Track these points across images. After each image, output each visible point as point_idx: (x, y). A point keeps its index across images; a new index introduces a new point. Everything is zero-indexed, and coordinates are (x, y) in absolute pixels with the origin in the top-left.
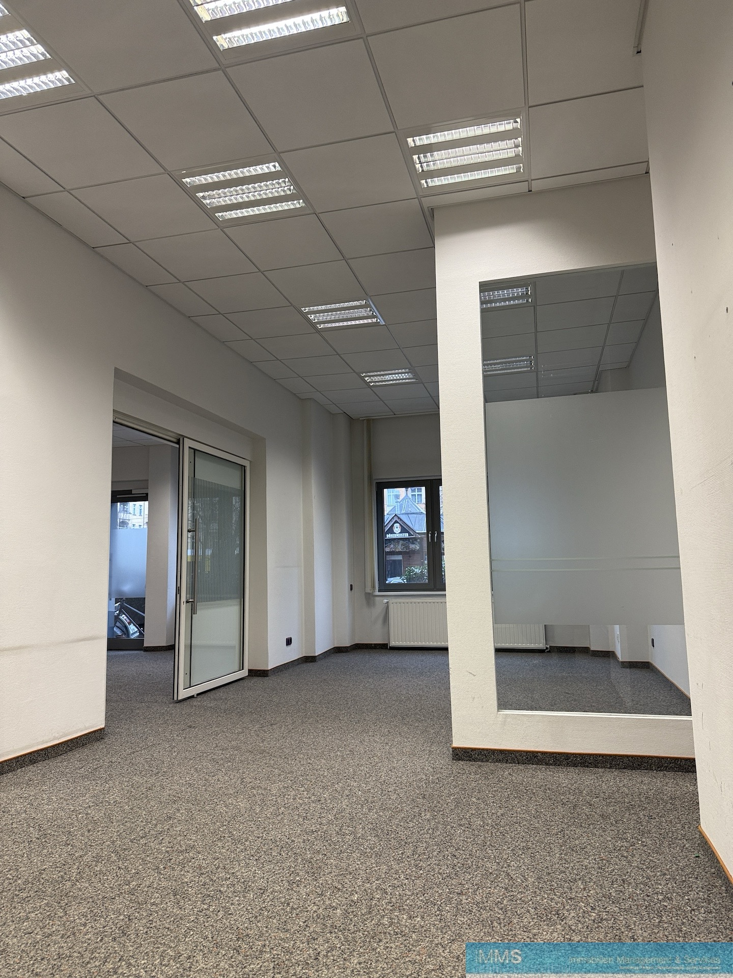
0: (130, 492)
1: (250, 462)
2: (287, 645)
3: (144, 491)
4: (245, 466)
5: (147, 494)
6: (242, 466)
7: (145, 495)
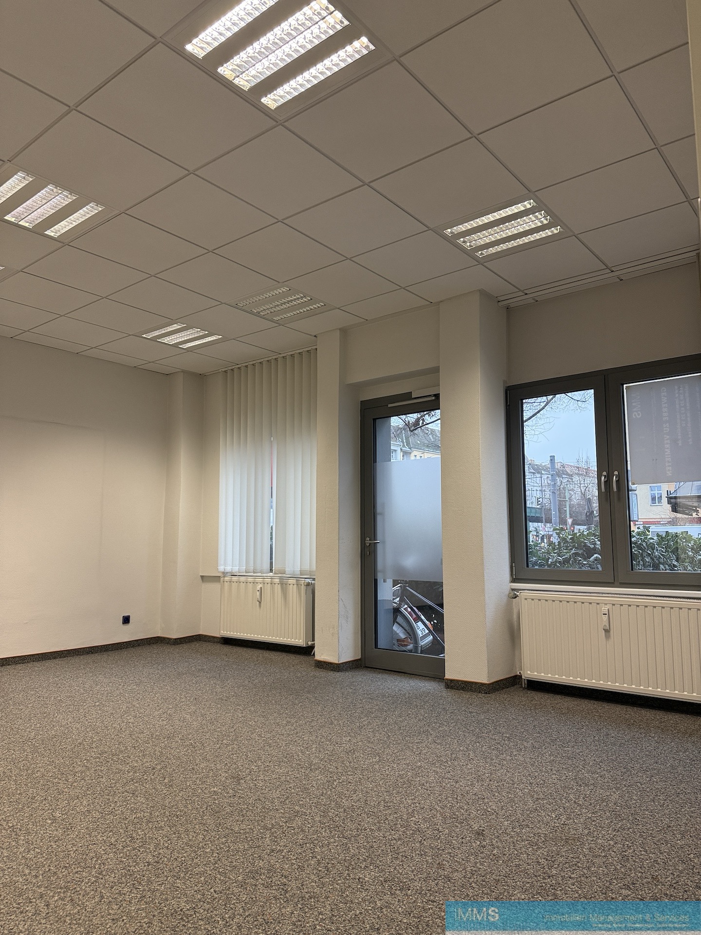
0: (408, 396)
3: (434, 392)
5: (437, 396)
7: (434, 398)
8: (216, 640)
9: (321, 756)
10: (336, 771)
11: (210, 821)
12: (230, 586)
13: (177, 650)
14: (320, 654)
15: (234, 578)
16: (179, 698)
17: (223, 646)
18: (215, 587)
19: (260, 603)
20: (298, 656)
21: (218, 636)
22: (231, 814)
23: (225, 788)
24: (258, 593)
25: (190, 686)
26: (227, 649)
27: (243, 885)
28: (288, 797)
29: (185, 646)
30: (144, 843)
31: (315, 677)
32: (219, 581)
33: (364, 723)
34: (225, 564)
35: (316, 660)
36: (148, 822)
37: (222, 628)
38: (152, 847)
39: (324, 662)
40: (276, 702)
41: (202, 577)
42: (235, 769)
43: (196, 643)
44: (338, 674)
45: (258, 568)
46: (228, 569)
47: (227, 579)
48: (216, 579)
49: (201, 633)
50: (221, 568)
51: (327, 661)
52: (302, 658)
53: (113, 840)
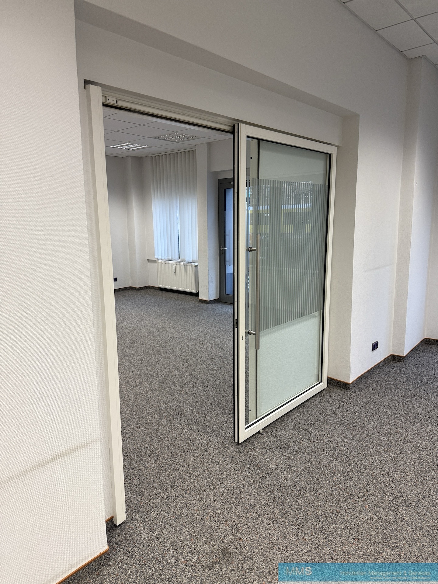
1: (338, 147)
2: (372, 350)
4: (330, 154)
6: (327, 154)
8: (156, 288)
9: (195, 336)
10: (199, 340)
11: (157, 354)
12: (161, 265)
13: (140, 293)
14: (201, 297)
15: (163, 261)
16: (143, 315)
17: (160, 291)
18: (154, 265)
19: (175, 273)
20: (193, 297)
21: (158, 287)
22: (163, 352)
23: (161, 345)
24: (174, 269)
25: (147, 310)
26: (161, 293)
27: (166, 368)
28: (181, 348)
29: (143, 291)
30: (137, 359)
31: (198, 306)
32: (156, 262)
33: (213, 325)
34: (158, 255)
35: (199, 299)
36: (137, 354)
37: (159, 283)
38: (139, 360)
39: (203, 300)
40: (181, 316)
41: (148, 260)
42: (164, 339)
43: (147, 289)
44: (208, 305)
45: (173, 257)
46: (160, 257)
47: (159, 261)
48: (154, 261)
49: (149, 285)
50: (156, 257)
51: (204, 299)
52: (194, 297)
53: (127, 359)
